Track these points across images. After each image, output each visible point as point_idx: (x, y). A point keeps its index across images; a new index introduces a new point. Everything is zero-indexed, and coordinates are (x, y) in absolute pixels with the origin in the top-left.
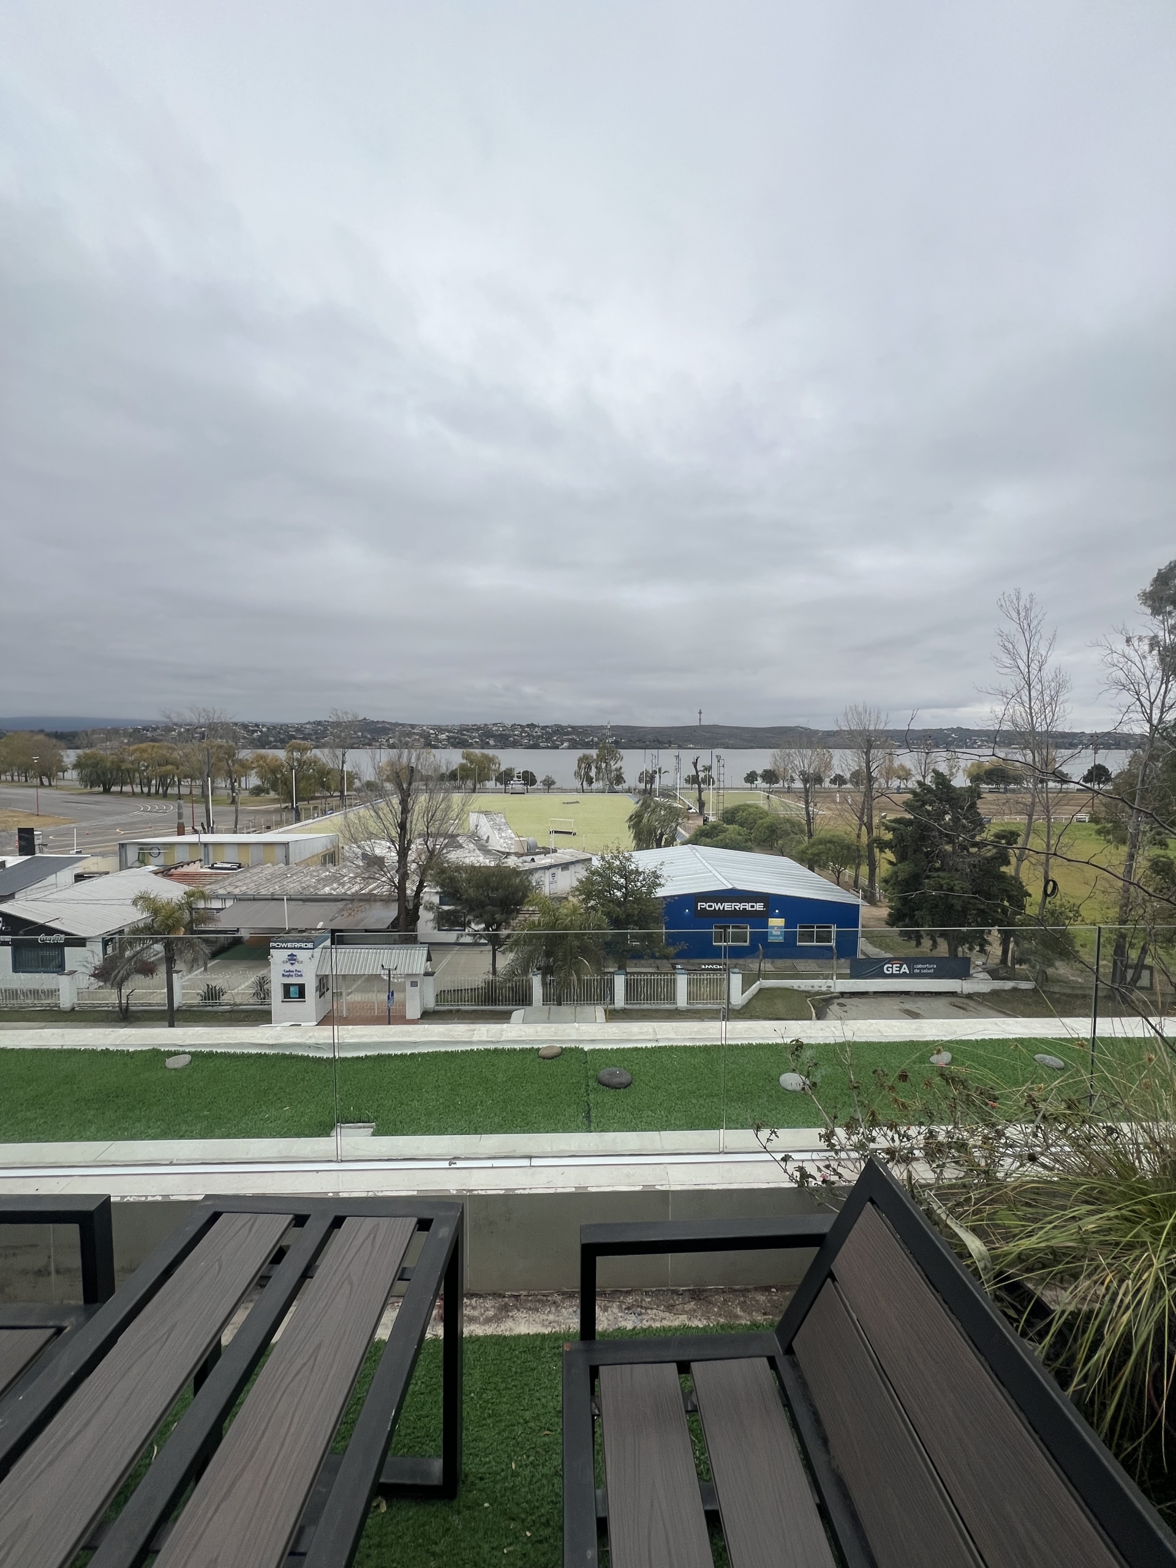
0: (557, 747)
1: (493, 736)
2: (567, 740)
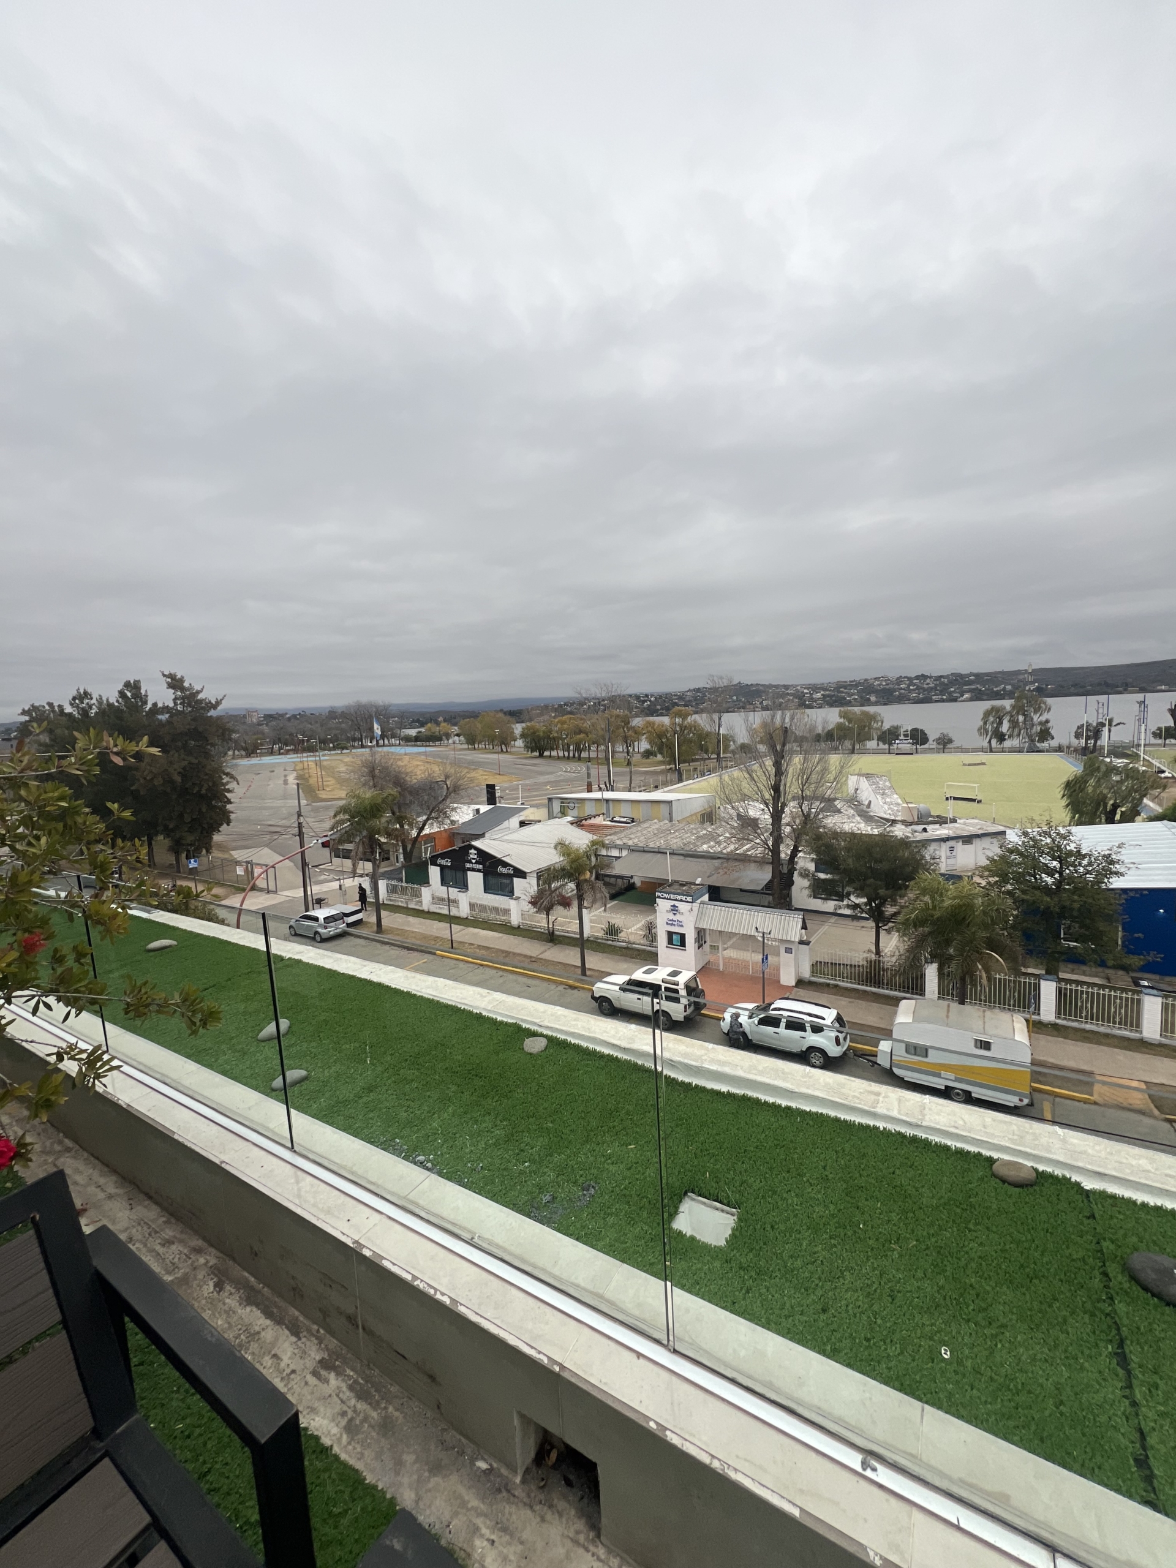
0: (955, 700)
1: (875, 691)
2: (969, 691)
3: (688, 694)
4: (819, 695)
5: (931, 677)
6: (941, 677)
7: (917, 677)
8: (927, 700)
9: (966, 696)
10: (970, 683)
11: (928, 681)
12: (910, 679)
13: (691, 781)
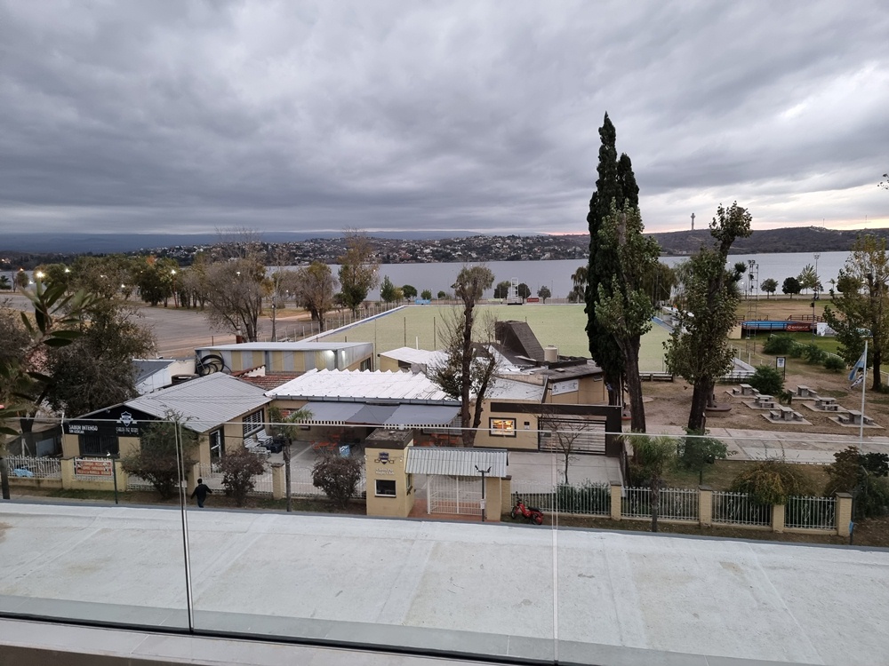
0: (538, 258)
1: (474, 249)
2: (550, 251)
3: (306, 244)
4: (428, 251)
5: (519, 238)
6: (528, 238)
7: (509, 238)
8: (517, 258)
9: (548, 255)
10: (549, 244)
11: (517, 241)
12: (503, 239)
13: (332, 331)
